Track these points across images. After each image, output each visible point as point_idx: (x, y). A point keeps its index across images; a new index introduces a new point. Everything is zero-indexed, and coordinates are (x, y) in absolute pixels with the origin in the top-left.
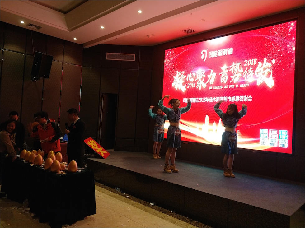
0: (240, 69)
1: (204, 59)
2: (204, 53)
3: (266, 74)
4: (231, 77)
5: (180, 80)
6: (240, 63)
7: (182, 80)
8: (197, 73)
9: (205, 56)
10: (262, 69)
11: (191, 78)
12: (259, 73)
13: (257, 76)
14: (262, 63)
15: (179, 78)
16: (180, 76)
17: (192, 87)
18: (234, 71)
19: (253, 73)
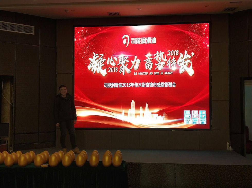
0: (164, 58)
1: (126, 44)
2: (126, 38)
3: (187, 64)
4: (156, 64)
5: (98, 63)
6: (163, 53)
7: (101, 63)
8: (119, 57)
9: (127, 41)
10: (183, 60)
11: (112, 62)
12: (181, 63)
13: (180, 65)
14: (184, 54)
15: (97, 60)
16: (98, 58)
17: (114, 71)
18: (158, 59)
19: (176, 63)
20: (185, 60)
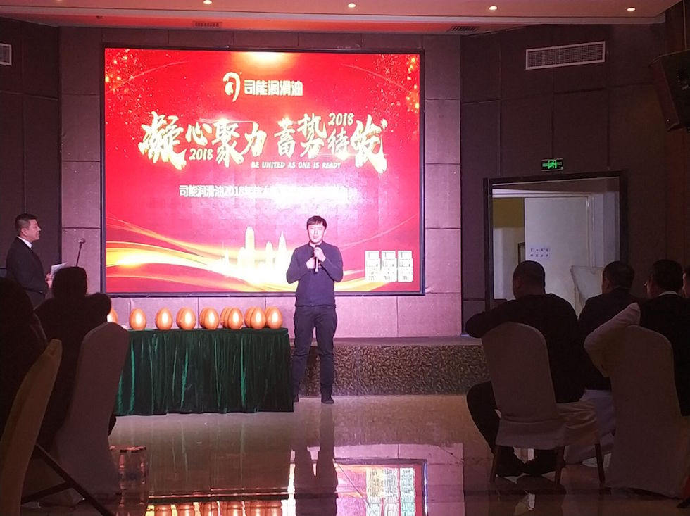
0: (322, 130)
1: (233, 95)
2: (232, 80)
3: (372, 146)
4: (303, 145)
5: (166, 137)
6: (319, 118)
7: (172, 138)
8: (215, 125)
9: (234, 87)
10: (364, 136)
11: (199, 136)
12: (359, 143)
13: (356, 148)
14: (364, 123)
15: (162, 131)
16: (164, 127)
17: (205, 158)
18: (308, 132)
19: (348, 143)
20: (369, 137)
